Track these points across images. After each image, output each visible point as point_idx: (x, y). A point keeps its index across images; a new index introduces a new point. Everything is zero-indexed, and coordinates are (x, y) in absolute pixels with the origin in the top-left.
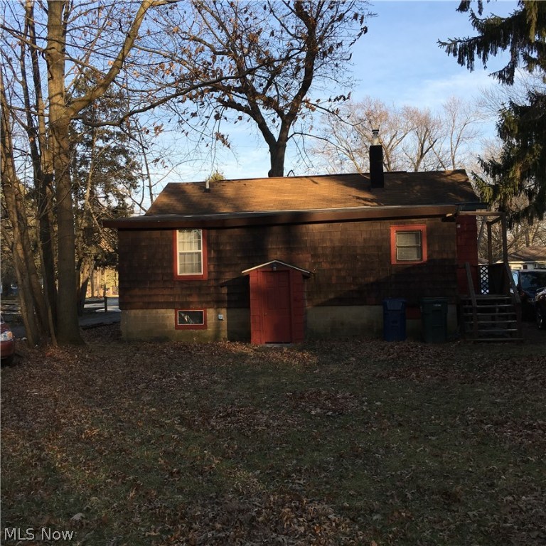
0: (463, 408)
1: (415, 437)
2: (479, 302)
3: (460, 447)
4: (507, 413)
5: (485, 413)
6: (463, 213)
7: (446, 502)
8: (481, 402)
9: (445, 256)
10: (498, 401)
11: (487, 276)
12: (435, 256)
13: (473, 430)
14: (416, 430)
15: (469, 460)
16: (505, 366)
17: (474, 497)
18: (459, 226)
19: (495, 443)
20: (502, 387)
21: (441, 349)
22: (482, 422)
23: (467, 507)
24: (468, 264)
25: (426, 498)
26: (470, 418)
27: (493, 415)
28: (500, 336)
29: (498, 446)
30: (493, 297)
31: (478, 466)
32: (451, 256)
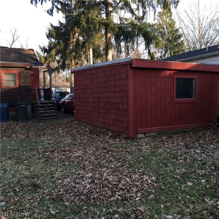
0: (37, 147)
1: (18, 163)
2: (41, 103)
3: (37, 164)
4: (55, 147)
5: (46, 148)
6: (34, 67)
7: (35, 189)
8: (44, 144)
9: (26, 85)
10: (51, 142)
11: (43, 93)
12: (22, 85)
13: (42, 156)
14: (18, 160)
15: (42, 168)
16: (52, 128)
17: (46, 184)
18: (32, 72)
19: (52, 159)
20: (51, 136)
21: (25, 124)
22: (45, 152)
23: (43, 189)
24: (36, 88)
25: (26, 189)
26: (40, 151)
27: (49, 148)
28: (48, 117)
29: (53, 160)
30: (46, 101)
31: (46, 170)
32: (29, 85)
